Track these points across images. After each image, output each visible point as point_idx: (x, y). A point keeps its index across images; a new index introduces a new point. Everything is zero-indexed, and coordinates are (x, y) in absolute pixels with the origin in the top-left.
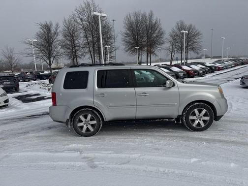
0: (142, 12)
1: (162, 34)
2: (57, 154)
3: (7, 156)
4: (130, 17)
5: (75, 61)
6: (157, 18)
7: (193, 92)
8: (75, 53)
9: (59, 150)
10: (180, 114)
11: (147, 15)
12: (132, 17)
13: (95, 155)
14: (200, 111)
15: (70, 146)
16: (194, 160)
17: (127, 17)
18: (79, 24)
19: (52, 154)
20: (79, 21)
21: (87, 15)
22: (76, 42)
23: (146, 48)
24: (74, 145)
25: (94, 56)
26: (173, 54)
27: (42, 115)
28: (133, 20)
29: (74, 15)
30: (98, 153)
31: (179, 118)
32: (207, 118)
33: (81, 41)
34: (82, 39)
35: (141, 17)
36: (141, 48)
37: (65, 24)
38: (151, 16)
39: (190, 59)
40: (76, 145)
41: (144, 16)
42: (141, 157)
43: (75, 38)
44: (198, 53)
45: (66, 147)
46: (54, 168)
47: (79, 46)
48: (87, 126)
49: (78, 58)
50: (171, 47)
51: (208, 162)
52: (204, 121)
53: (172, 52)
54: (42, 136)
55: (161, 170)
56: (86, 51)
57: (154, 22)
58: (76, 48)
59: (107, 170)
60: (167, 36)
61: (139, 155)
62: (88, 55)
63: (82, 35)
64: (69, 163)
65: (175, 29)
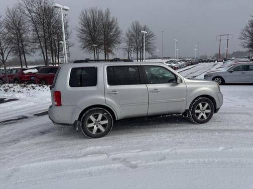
0: (99, 9)
1: (119, 33)
2: (80, 160)
3: (15, 170)
4: (86, 13)
5: (23, 58)
6: (114, 17)
7: (197, 88)
8: (23, 49)
9: (78, 155)
10: (188, 108)
11: (104, 12)
12: (88, 13)
13: (124, 155)
14: (203, 105)
15: (88, 149)
16: (221, 148)
17: (82, 12)
18: (27, 15)
19: (74, 160)
20: (27, 12)
21: (36, 6)
22: (24, 35)
23: (104, 46)
24: (91, 148)
25: (46, 52)
26: (130, 53)
27: (19, 119)
28: (90, 16)
29: (20, 4)
30: (127, 152)
31: (186, 113)
32: (209, 111)
33: (30, 35)
34: (31, 33)
35: (97, 14)
36: (99, 46)
37: (8, 14)
38: (108, 13)
39: (146, 59)
40: (93, 147)
41: (100, 13)
42: (173, 152)
43: (22, 31)
44: (152, 54)
45: (84, 151)
46: (90, 174)
47: (27, 41)
48: (97, 126)
49: (26, 55)
50: (127, 47)
51: (234, 149)
52: (207, 114)
53: (129, 51)
54: (41, 143)
55: (201, 160)
56: (37, 46)
57: (111, 20)
58: (24, 43)
59: (151, 168)
60: (123, 36)
61: (170, 149)
62: (39, 52)
63: (31, 28)
64: (103, 167)
65: (131, 29)
